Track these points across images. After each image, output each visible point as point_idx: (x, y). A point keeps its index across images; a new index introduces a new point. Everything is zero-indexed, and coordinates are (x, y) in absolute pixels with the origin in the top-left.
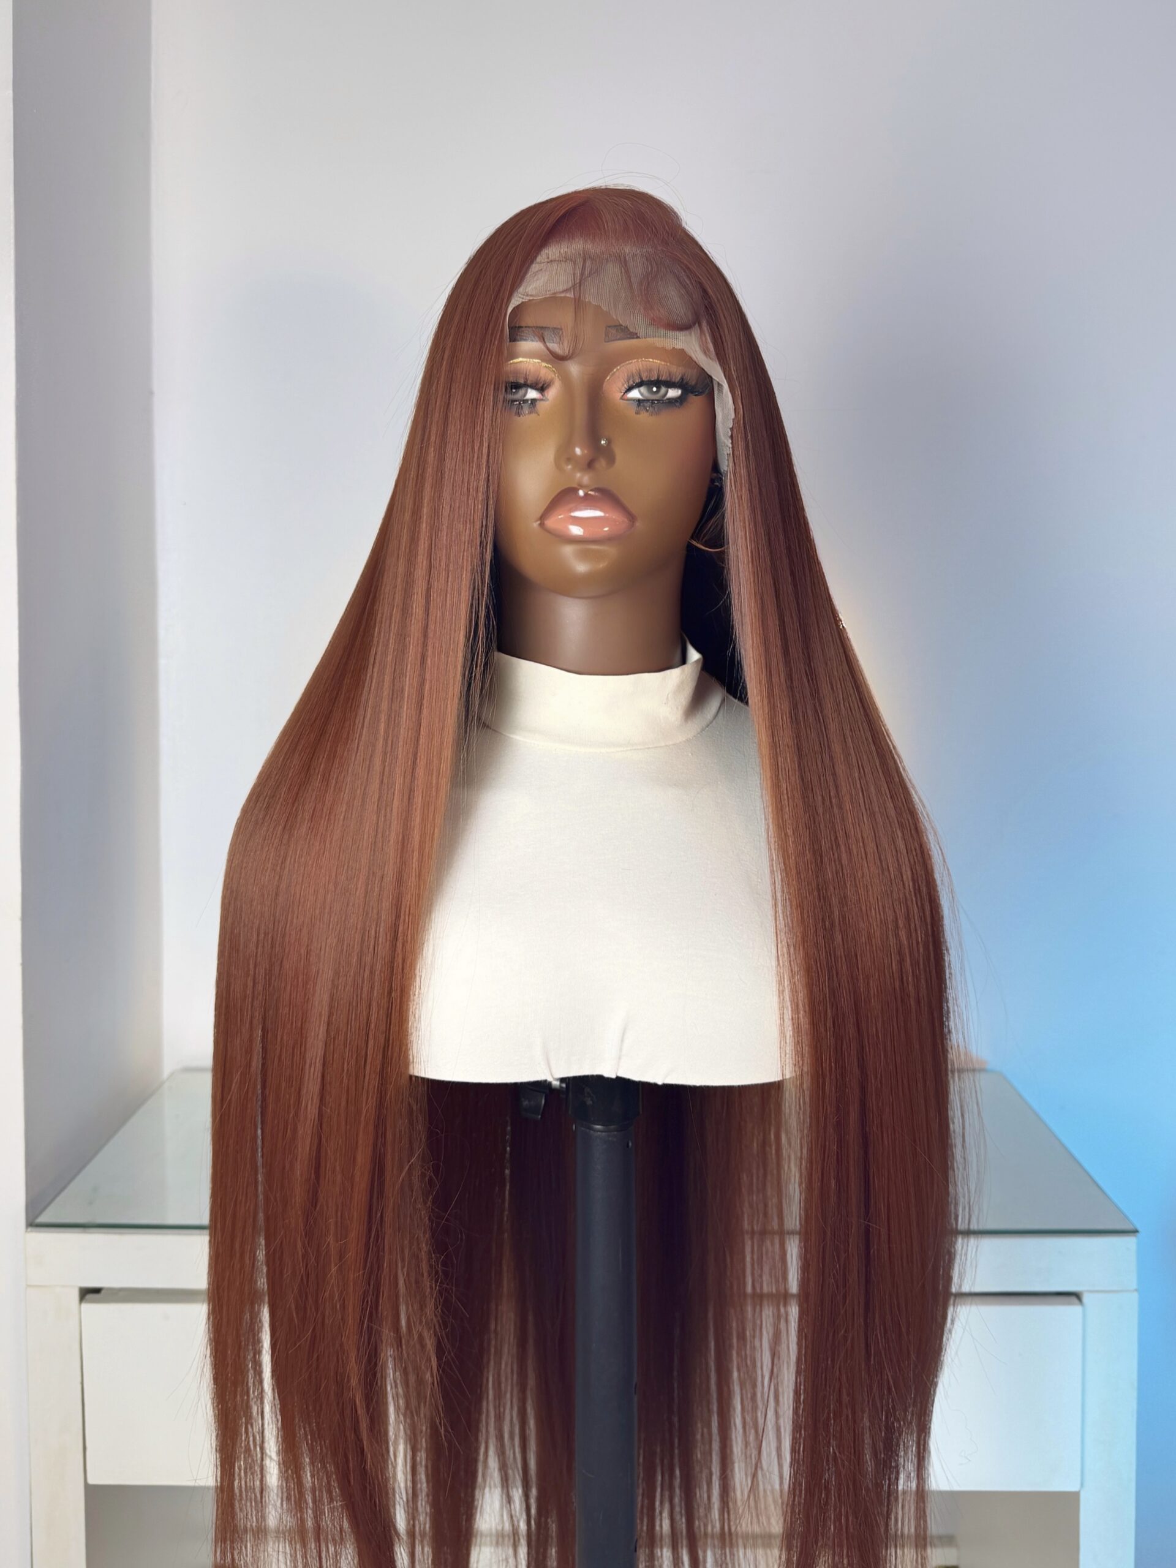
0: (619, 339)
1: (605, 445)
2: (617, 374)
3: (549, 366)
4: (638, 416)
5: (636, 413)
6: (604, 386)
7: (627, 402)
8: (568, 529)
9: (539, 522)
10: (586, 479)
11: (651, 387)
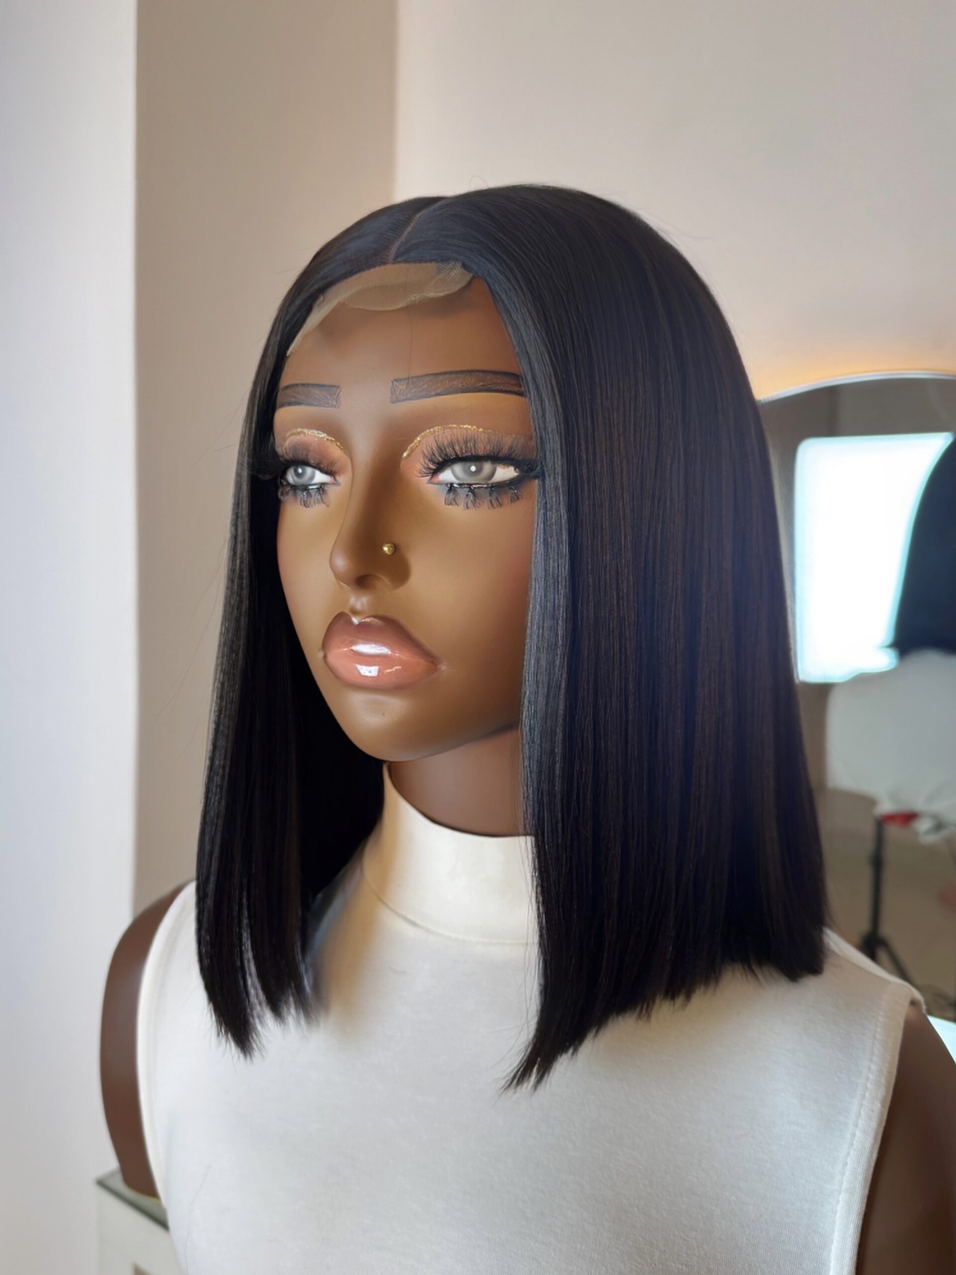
1: (387, 552)
2: (419, 447)
3: (334, 439)
4: (450, 507)
5: (445, 504)
6: (401, 464)
7: (438, 487)
9: (322, 653)
11: (468, 464)
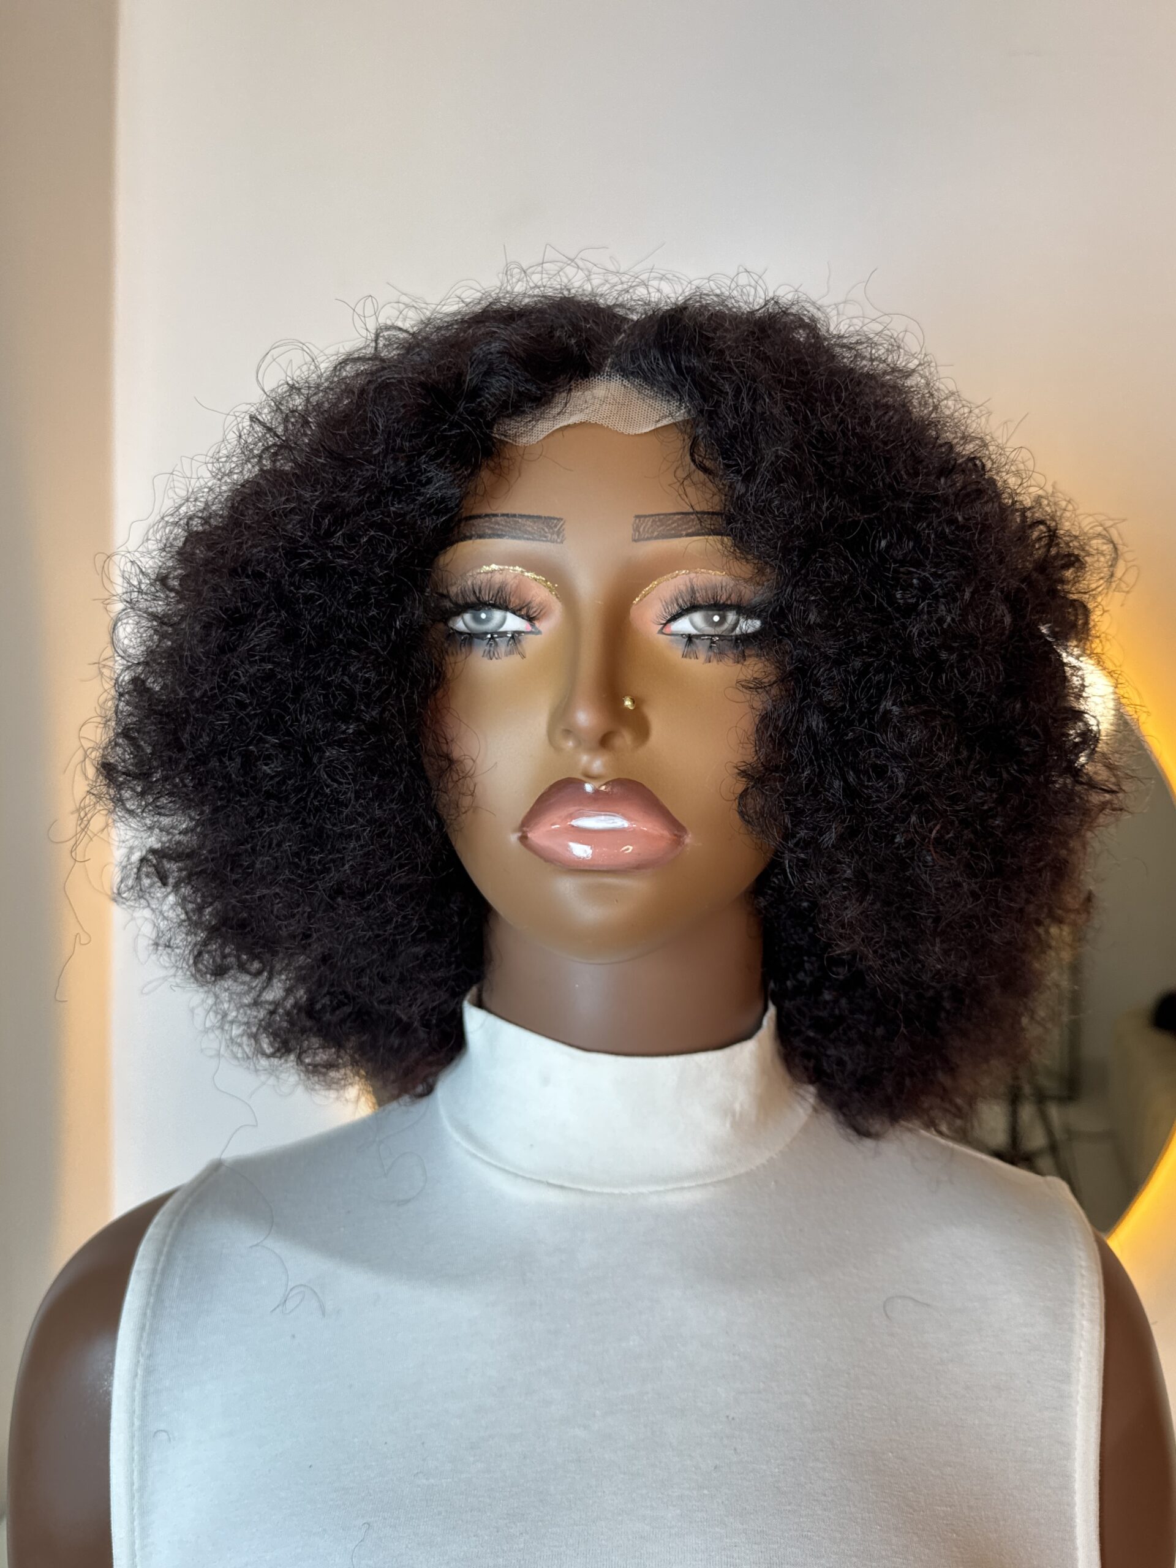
0: (657, 538)
1: (631, 708)
2: (654, 592)
3: (542, 579)
4: (687, 661)
5: (683, 657)
6: (632, 612)
7: (673, 637)
8: (568, 846)
9: (520, 834)
10: (598, 765)
11: (710, 613)
